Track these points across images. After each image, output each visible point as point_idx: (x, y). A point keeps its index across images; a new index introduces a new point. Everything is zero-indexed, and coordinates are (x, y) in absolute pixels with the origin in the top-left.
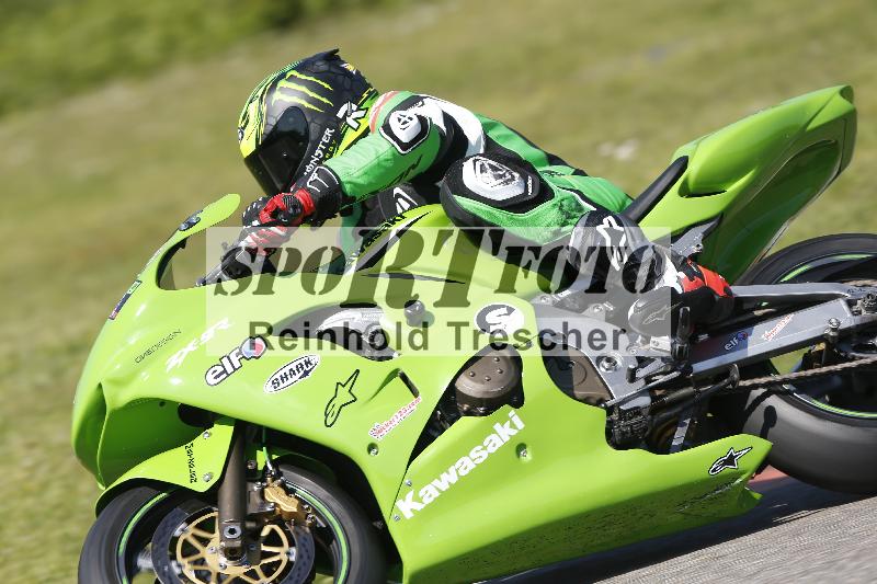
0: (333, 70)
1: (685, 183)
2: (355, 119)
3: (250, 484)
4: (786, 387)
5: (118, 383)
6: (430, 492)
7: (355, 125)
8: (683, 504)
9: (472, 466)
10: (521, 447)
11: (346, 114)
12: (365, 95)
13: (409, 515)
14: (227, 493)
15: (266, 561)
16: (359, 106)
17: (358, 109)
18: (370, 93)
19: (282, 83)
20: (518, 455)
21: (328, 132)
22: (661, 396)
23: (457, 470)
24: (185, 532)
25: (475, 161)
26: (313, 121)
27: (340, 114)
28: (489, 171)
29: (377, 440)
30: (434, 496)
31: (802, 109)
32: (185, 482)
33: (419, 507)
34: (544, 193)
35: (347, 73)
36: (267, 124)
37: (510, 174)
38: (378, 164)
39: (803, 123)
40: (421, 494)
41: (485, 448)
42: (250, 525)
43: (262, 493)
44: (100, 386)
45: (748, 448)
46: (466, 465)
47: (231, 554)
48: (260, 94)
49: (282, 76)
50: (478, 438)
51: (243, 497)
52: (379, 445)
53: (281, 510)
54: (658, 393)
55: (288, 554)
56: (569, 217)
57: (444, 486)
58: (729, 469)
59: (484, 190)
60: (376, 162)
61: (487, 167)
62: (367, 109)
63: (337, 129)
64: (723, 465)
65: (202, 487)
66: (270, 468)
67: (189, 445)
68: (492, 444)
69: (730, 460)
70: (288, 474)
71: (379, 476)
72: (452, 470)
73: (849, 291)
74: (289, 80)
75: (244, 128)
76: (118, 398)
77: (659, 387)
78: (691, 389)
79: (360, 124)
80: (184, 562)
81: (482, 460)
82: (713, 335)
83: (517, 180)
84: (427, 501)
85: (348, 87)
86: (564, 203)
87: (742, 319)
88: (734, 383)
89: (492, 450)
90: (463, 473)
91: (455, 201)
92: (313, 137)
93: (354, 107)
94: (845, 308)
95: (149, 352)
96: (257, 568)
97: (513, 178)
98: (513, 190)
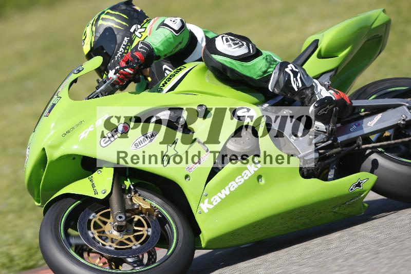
0: (128, 9)
1: (320, 51)
2: (140, 33)
3: (125, 195)
4: (380, 149)
5: (54, 147)
6: (216, 199)
7: (140, 36)
8: (335, 207)
9: (236, 186)
10: (259, 177)
11: (135, 30)
12: (145, 21)
13: (206, 211)
14: (114, 200)
15: (136, 234)
16: (142, 26)
17: (141, 28)
18: (147, 21)
19: (103, 16)
20: (258, 181)
21: (126, 39)
22: (324, 153)
23: (229, 188)
24: (95, 217)
25: (222, 37)
26: (118, 34)
27: (132, 30)
28: (231, 41)
29: (190, 174)
30: (218, 202)
31: (368, 18)
32: (91, 194)
33: (211, 207)
34: (258, 53)
35: (136, 11)
36: (95, 36)
37: (241, 42)
38: (167, 40)
39: (370, 24)
40: (212, 199)
41: (243, 177)
42: (128, 215)
43: (131, 199)
44: (44, 149)
45: (366, 178)
46: (234, 185)
47: (120, 229)
48: (92, 22)
49: (103, 13)
50: (239, 172)
51: (122, 202)
52: (190, 176)
53: (142, 208)
54: (321, 151)
55: (147, 231)
56: (271, 64)
57: (223, 196)
58: (358, 189)
59: (228, 51)
60: (165, 39)
61: (229, 39)
62: (146, 28)
63: (131, 37)
64: (356, 187)
65: (101, 196)
66: (132, 187)
67: (90, 177)
68: (246, 175)
69: (359, 185)
70: (140, 192)
71: (191, 191)
72: (227, 188)
73: (407, 103)
74: (106, 14)
75: (84, 40)
76: (54, 155)
77: (321, 149)
78: (339, 149)
79: (142, 35)
80: (95, 232)
81: (241, 183)
82: (343, 124)
83: (245, 46)
84: (215, 203)
85: (136, 17)
86: (268, 57)
87: (355, 117)
88: (359, 146)
89: (246, 178)
90: (232, 189)
91: (212, 57)
92: (118, 41)
93: (139, 27)
94: (407, 110)
95: (68, 132)
96: (131, 237)
97: (243, 45)
98: (243, 51)
